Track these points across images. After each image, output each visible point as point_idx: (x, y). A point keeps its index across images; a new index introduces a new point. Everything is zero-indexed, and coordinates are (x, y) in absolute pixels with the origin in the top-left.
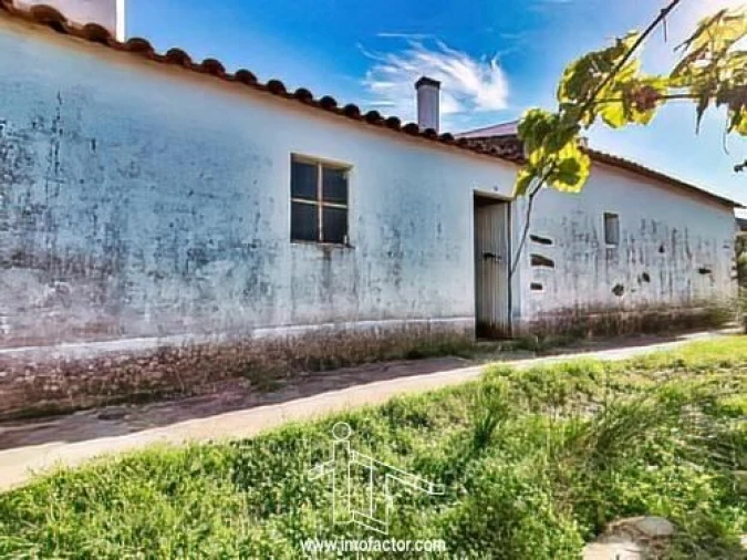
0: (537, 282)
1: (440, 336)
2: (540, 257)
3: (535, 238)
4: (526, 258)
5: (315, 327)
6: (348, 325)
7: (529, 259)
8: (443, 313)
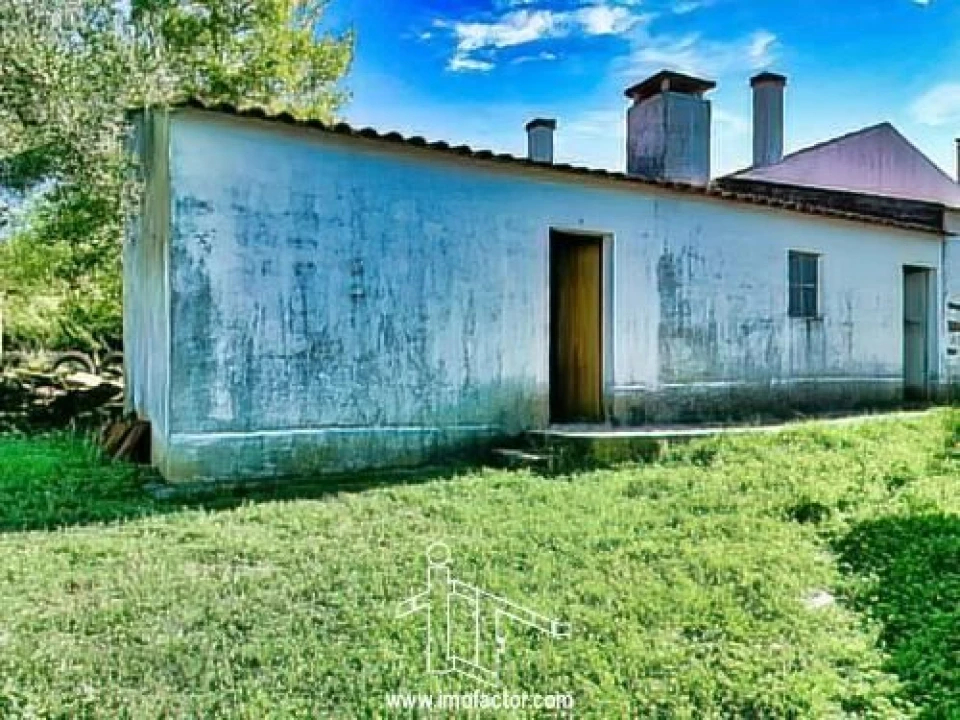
0: (953, 347)
1: (878, 393)
2: (955, 324)
3: (952, 306)
4: (943, 325)
5: (802, 380)
6: (820, 380)
7: (946, 326)
8: (881, 373)
